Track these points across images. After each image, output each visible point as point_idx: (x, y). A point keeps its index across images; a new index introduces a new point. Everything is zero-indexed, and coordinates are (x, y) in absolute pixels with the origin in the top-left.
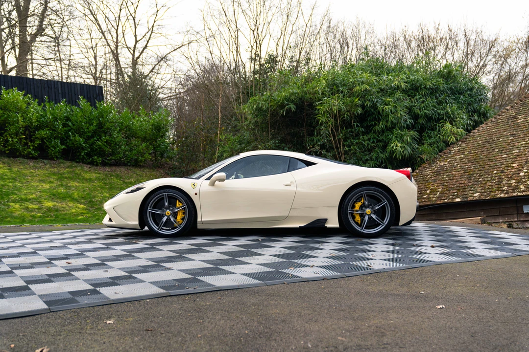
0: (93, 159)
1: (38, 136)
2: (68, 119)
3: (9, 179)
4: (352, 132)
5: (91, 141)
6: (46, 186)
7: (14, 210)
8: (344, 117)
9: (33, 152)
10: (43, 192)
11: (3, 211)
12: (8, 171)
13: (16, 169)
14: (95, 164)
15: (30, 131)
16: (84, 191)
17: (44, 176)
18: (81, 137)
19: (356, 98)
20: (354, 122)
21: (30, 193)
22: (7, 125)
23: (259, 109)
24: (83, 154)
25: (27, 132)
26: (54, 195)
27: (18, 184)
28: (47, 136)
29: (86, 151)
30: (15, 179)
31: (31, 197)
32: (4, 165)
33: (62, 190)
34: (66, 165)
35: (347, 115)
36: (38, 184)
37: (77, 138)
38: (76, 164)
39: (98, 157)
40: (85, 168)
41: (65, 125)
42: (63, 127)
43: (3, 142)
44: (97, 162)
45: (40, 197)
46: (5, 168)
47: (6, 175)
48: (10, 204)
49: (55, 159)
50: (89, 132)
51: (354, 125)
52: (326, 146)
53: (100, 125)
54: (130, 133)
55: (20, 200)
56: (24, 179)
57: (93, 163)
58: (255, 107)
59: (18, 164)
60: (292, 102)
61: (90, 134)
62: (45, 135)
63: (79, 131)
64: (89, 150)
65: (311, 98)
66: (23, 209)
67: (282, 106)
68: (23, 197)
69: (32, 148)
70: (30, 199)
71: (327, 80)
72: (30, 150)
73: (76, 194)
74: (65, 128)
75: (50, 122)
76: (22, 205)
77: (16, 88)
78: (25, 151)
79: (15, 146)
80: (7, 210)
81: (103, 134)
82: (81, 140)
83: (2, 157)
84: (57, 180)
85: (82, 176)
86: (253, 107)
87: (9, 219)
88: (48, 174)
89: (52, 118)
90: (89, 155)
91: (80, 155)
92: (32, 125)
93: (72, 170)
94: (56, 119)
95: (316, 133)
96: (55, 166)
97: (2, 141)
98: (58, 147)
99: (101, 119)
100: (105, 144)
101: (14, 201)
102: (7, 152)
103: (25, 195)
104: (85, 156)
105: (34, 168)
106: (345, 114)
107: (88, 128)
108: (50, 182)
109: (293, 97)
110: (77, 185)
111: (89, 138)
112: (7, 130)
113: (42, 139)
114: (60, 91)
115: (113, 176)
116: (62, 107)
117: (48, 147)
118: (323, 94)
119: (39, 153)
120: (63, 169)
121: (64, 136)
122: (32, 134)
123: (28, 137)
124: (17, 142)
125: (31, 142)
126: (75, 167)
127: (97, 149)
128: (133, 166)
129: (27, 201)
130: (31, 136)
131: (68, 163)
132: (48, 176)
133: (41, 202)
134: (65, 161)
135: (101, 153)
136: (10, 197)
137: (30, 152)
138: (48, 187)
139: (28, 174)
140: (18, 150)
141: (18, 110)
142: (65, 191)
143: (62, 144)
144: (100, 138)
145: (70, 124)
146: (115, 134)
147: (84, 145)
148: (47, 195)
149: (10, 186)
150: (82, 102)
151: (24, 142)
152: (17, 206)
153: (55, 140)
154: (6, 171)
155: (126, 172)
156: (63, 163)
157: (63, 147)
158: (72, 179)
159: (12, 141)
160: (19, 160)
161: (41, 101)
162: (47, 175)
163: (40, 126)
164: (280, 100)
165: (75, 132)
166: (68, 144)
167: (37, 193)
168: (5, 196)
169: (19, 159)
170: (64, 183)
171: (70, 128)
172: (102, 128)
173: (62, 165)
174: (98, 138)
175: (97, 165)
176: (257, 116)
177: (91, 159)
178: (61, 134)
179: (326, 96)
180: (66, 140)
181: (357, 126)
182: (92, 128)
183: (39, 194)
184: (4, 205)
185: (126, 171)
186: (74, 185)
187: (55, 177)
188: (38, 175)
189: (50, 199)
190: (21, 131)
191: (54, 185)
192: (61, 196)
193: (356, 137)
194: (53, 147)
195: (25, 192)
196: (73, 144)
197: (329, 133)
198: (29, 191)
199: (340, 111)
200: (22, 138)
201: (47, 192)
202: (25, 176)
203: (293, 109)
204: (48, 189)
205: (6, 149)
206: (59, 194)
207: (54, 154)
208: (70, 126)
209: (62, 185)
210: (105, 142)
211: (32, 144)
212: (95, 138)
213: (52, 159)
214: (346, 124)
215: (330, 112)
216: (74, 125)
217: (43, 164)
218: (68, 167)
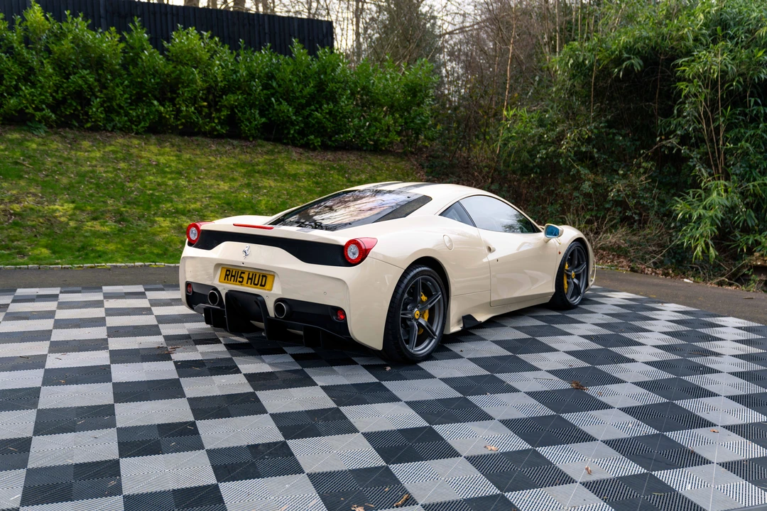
0: (308, 139)
1: (226, 103)
2: (271, 76)
3: (171, 173)
4: (745, 115)
5: (306, 113)
6: (224, 186)
7: (159, 230)
8: (732, 85)
9: (219, 128)
10: (215, 198)
11: (142, 231)
12: (174, 158)
13: (188, 156)
14: (311, 147)
15: (214, 94)
16: (279, 197)
17: (226, 169)
18: (290, 105)
19: (759, 50)
20: (752, 95)
21: (193, 199)
22: (180, 86)
23: (578, 66)
24: (292, 132)
25: (211, 97)
26: (229, 204)
27: (183, 182)
28: (239, 104)
29: (297, 127)
30: (180, 173)
31: (193, 206)
32: (173, 149)
33: (245, 194)
34: (265, 149)
35: (738, 82)
36: (212, 182)
37: (285, 106)
38: (280, 147)
39: (316, 137)
40: (294, 153)
41: (266, 87)
42: (262, 90)
43: (174, 113)
44: (313, 143)
45: (206, 207)
46: (172, 153)
47: (170, 166)
48: (157, 219)
49: (251, 139)
50: (303, 97)
51: (750, 101)
52: (691, 138)
53: (321, 86)
54: (368, 100)
55: (174, 213)
56: (195, 173)
57: (307, 146)
58: (571, 61)
59: (194, 147)
60: (638, 54)
61: (304, 101)
62: (235, 101)
63: (288, 96)
64: (302, 125)
65: (672, 48)
66: (174, 228)
67: (618, 61)
68: (181, 206)
69: (216, 121)
70: (189, 211)
71: (709, 12)
72: (214, 125)
73: (263, 202)
74: (265, 92)
75: (244, 81)
76: (173, 222)
77: (194, 28)
78: (207, 125)
79: (191, 118)
80: (149, 229)
81: (324, 101)
82: (290, 109)
83: (172, 136)
84: (245, 175)
85: (285, 169)
86: (569, 61)
87: (145, 247)
88: (234, 164)
89: (247, 75)
90: (301, 133)
91: (289, 133)
92: (217, 85)
93: (273, 158)
94: (252, 76)
95: (675, 112)
96: (249, 150)
97: (173, 111)
98: (255, 120)
99: (322, 77)
100: (327, 116)
101: (164, 215)
102: (180, 127)
103: (185, 202)
104: (296, 135)
105: (217, 153)
106: (733, 80)
107: (301, 91)
108: (233, 179)
109: (639, 45)
110: (273, 184)
111: (303, 107)
112: (179, 93)
113: (232, 108)
114: (267, 31)
115: (334, 168)
116: (263, 58)
117: (240, 120)
118: (696, 39)
119: (228, 129)
120: (259, 156)
121: (264, 103)
122: (217, 99)
123: (212, 103)
124: (194, 113)
125: (216, 113)
126: (279, 152)
127: (314, 125)
128: (371, 151)
129: (184, 215)
130: (216, 103)
131: (269, 146)
132: (232, 168)
133: (204, 216)
134: (265, 143)
135: (320, 130)
136: (161, 206)
137: (215, 127)
138: (226, 188)
139: (204, 164)
140: (195, 124)
141: (197, 62)
142: (249, 195)
143: (262, 115)
144: (320, 107)
145: (274, 84)
146: (343, 101)
147: (294, 118)
148: (218, 204)
149: (170, 186)
150: (297, 48)
151: (206, 113)
152: (165, 223)
153: (250, 110)
154: (171, 158)
155: (357, 162)
156: (261, 146)
157: (263, 120)
158: (266, 174)
159: (186, 110)
160: (197, 140)
161: (234, 47)
162: (232, 166)
163: (229, 87)
164: (616, 49)
165: (281, 97)
166: (270, 116)
167: (204, 200)
168: (152, 205)
169: (196, 138)
170: (253, 181)
171: (272, 91)
172: (324, 90)
173: (259, 149)
174: (317, 106)
175: (314, 149)
176: (574, 76)
177: (305, 139)
178: (260, 100)
179: (701, 44)
180: (268, 110)
181: (756, 103)
182: (308, 90)
183: (206, 201)
184: (146, 220)
185: (357, 159)
186: (267, 185)
187: (243, 171)
188: (219, 166)
189: (221, 211)
190: (201, 94)
191: (236, 184)
192: (240, 206)
193: (751, 122)
194: (248, 120)
195: (188, 197)
196: (278, 115)
197: (700, 115)
198: (193, 196)
199: (724, 73)
200: (204, 106)
201: (219, 198)
202: (199, 168)
203: (638, 68)
204: (225, 192)
205: (179, 123)
206: (237, 202)
207: (249, 130)
208: (274, 88)
209: (248, 185)
210: (326, 113)
211: (218, 114)
212: (313, 107)
213: (246, 139)
214: (735, 99)
215: (704, 77)
216: (280, 86)
217: (231, 147)
218: (267, 153)
